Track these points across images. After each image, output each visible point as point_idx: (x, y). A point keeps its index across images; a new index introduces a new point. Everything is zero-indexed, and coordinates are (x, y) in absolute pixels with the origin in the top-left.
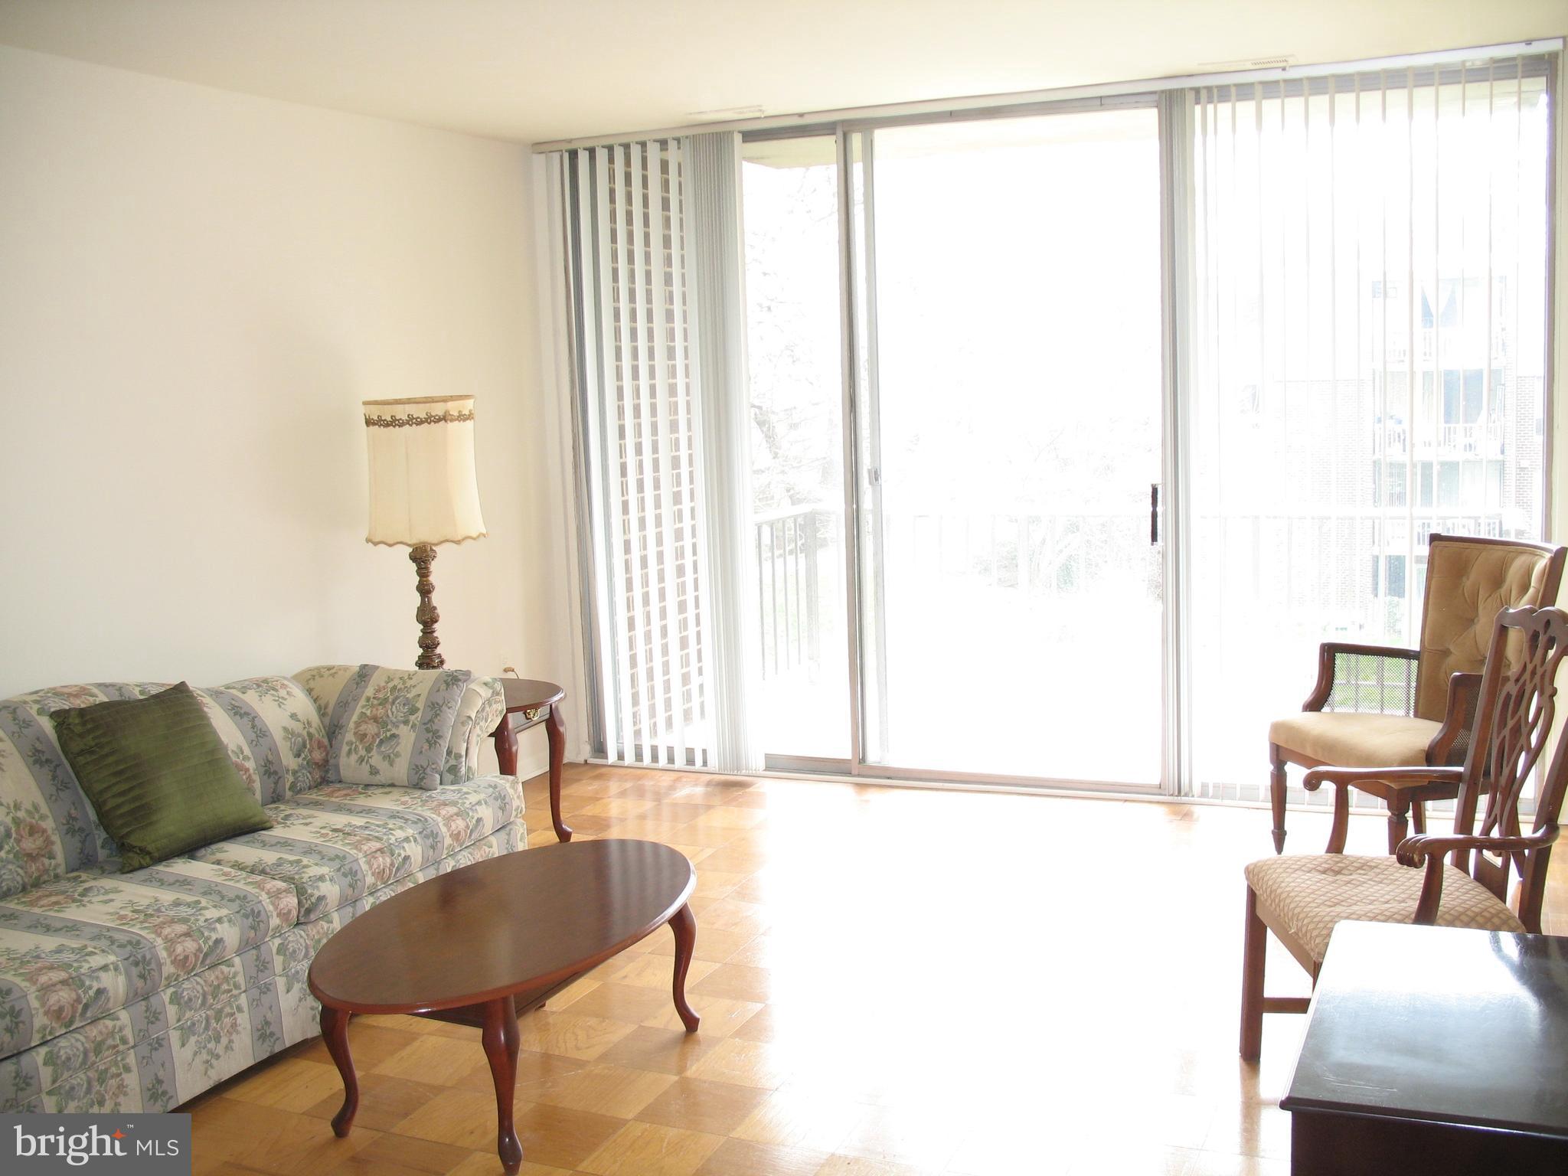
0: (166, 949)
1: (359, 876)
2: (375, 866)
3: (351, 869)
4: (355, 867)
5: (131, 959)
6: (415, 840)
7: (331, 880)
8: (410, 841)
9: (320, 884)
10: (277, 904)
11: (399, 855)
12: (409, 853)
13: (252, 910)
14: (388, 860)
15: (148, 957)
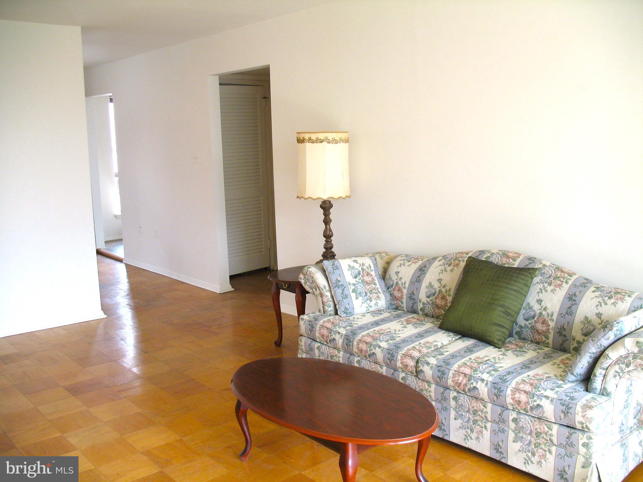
0: (357, 342)
1: (445, 376)
2: (456, 379)
3: (444, 371)
4: (446, 371)
5: (347, 337)
6: (486, 384)
7: (431, 368)
8: (483, 382)
9: (426, 365)
10: (403, 358)
11: (472, 384)
12: (478, 386)
13: (393, 353)
14: (464, 381)
15: (351, 340)
